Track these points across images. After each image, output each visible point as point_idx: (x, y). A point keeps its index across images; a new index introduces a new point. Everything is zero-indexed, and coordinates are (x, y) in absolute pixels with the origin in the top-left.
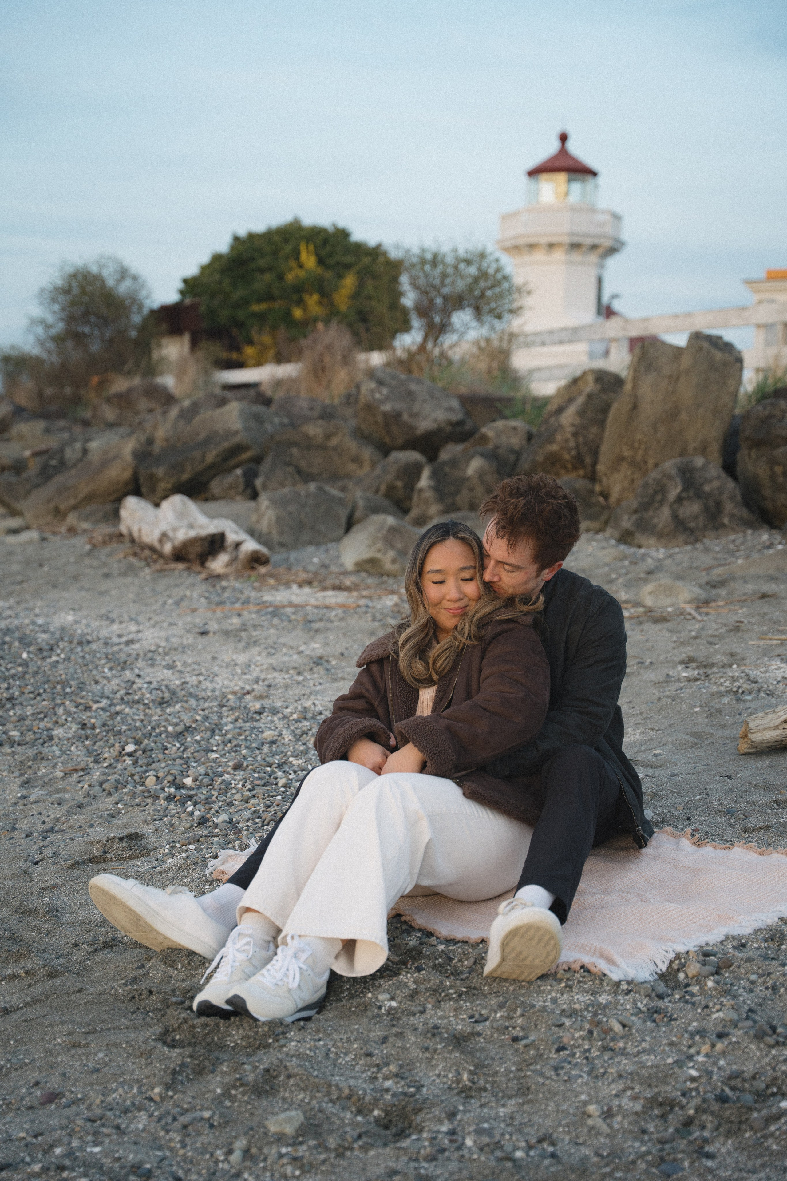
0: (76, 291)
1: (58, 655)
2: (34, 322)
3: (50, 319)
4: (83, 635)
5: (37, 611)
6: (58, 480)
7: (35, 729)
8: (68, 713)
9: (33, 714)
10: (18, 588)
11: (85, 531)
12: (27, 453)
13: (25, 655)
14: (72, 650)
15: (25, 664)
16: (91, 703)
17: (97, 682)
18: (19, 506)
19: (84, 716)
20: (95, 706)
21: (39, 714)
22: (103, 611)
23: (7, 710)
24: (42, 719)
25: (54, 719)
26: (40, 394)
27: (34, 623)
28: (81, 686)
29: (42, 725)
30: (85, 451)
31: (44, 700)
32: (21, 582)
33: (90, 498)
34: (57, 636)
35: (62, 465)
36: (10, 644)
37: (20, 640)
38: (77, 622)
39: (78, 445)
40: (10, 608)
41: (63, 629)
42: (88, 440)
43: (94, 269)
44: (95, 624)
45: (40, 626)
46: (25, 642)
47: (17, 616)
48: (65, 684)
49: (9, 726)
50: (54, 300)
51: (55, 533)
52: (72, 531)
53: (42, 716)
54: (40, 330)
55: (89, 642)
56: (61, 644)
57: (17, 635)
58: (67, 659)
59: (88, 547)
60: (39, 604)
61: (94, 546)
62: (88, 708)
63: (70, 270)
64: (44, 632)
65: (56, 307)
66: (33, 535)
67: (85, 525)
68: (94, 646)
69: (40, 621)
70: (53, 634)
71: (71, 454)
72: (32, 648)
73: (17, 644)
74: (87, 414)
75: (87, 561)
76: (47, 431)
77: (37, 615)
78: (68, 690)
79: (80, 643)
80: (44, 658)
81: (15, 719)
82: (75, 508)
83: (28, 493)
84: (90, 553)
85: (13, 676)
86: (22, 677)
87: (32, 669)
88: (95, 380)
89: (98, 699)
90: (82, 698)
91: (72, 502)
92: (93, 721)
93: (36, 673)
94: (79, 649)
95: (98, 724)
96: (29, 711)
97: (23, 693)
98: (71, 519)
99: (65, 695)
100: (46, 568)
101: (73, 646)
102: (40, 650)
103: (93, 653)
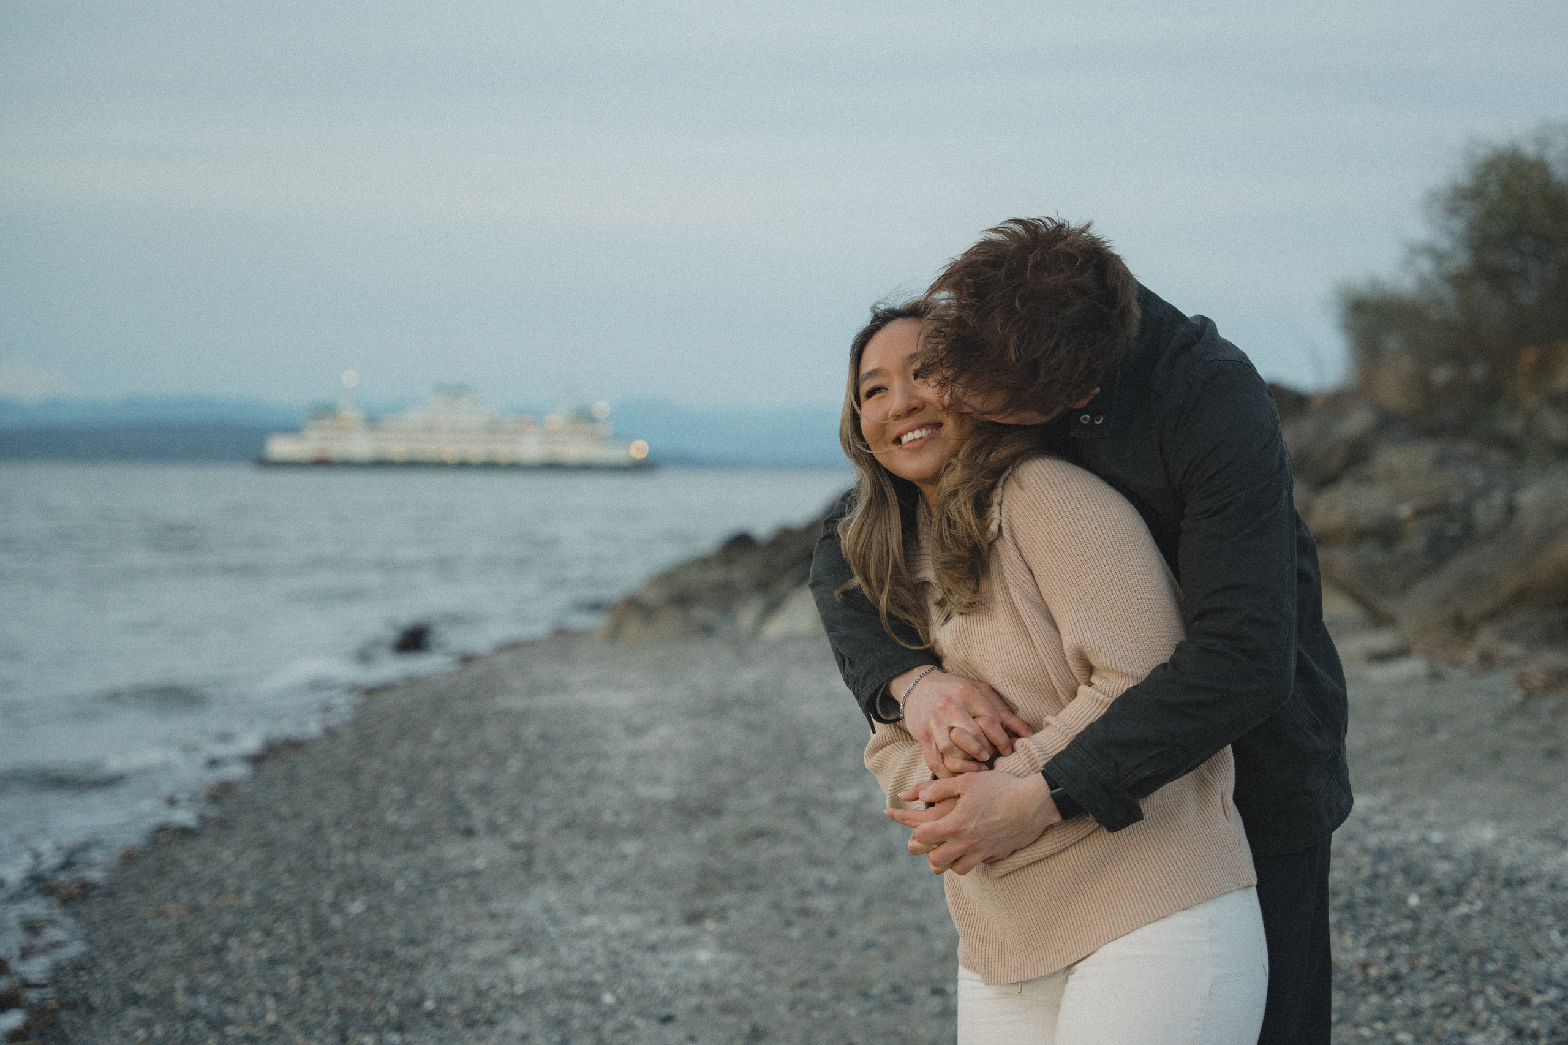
0: (1493, 188)
1: (1471, 903)
2: (1415, 250)
3: (1444, 243)
4: (1512, 868)
5: (1431, 818)
6: (1462, 564)
7: (1438, 1030)
8: (1492, 1009)
9: (1433, 1007)
10: (1394, 771)
11: (1511, 661)
12: (1405, 510)
13: (1414, 901)
14: (1494, 895)
15: (1414, 916)
16: (1530, 994)
17: (1539, 956)
18: (1388, 605)
19: (1519, 1016)
20: (1537, 1000)
21: (1443, 1005)
22: (1548, 823)
23: (1390, 997)
24: (1447, 1017)
25: (1469, 1016)
26: (1424, 383)
27: (1424, 840)
28: (1512, 963)
29: (1450, 1026)
30: (1511, 510)
31: (1448, 983)
32: (1400, 761)
33: (1519, 598)
34: (1468, 865)
35: (1468, 536)
36: (1388, 878)
37: (1406, 870)
38: (1500, 842)
39: (1498, 498)
40: (1384, 810)
41: (1477, 855)
42: (1515, 488)
43: (1529, 150)
44: (1534, 848)
45: (1437, 847)
46: (1415, 876)
47: (1396, 827)
48: (1484, 956)
49: (1395, 1024)
50: (1453, 212)
51: (1456, 664)
52: (1487, 660)
53: (1447, 1010)
54: (1425, 266)
55: (1523, 882)
56: (1477, 884)
57: (1398, 861)
58: (1486, 911)
59: (1517, 696)
60: (1433, 804)
61: (1529, 694)
62: (1524, 1002)
63: (1482, 153)
64: (1446, 857)
65: (1458, 224)
66: (1414, 666)
67: (1513, 649)
68: (1532, 890)
69: (1436, 837)
70: (1460, 863)
71: (1485, 514)
72: (1426, 888)
73: (1398, 879)
74: (1513, 425)
75: (1517, 724)
76: (1440, 462)
77: (1431, 826)
78: (1490, 967)
79: (1508, 883)
80: (1446, 908)
81: (1403, 1012)
82: (1492, 616)
83: (1404, 588)
84: (1521, 710)
85: (1397, 937)
86: (1411, 938)
87: (1427, 925)
88: (1529, 356)
89: (1540, 987)
90: (1515, 982)
91: (1487, 605)
92: (1534, 1025)
93: (1434, 934)
94: (1505, 894)
95: (1544, 1031)
96: (1426, 1001)
97: (1413, 969)
98: (1486, 637)
99: (1485, 977)
100: (1443, 735)
101: (1497, 886)
102: (1440, 892)
103: (1531, 902)
